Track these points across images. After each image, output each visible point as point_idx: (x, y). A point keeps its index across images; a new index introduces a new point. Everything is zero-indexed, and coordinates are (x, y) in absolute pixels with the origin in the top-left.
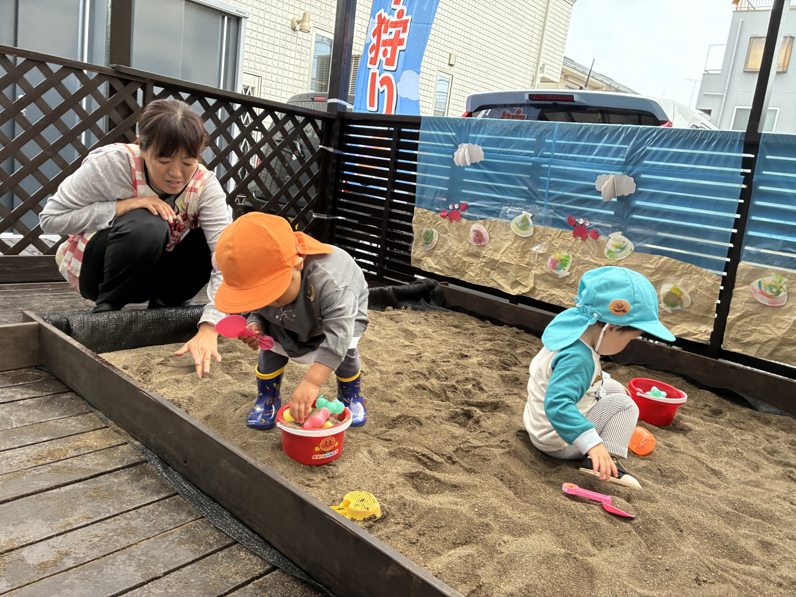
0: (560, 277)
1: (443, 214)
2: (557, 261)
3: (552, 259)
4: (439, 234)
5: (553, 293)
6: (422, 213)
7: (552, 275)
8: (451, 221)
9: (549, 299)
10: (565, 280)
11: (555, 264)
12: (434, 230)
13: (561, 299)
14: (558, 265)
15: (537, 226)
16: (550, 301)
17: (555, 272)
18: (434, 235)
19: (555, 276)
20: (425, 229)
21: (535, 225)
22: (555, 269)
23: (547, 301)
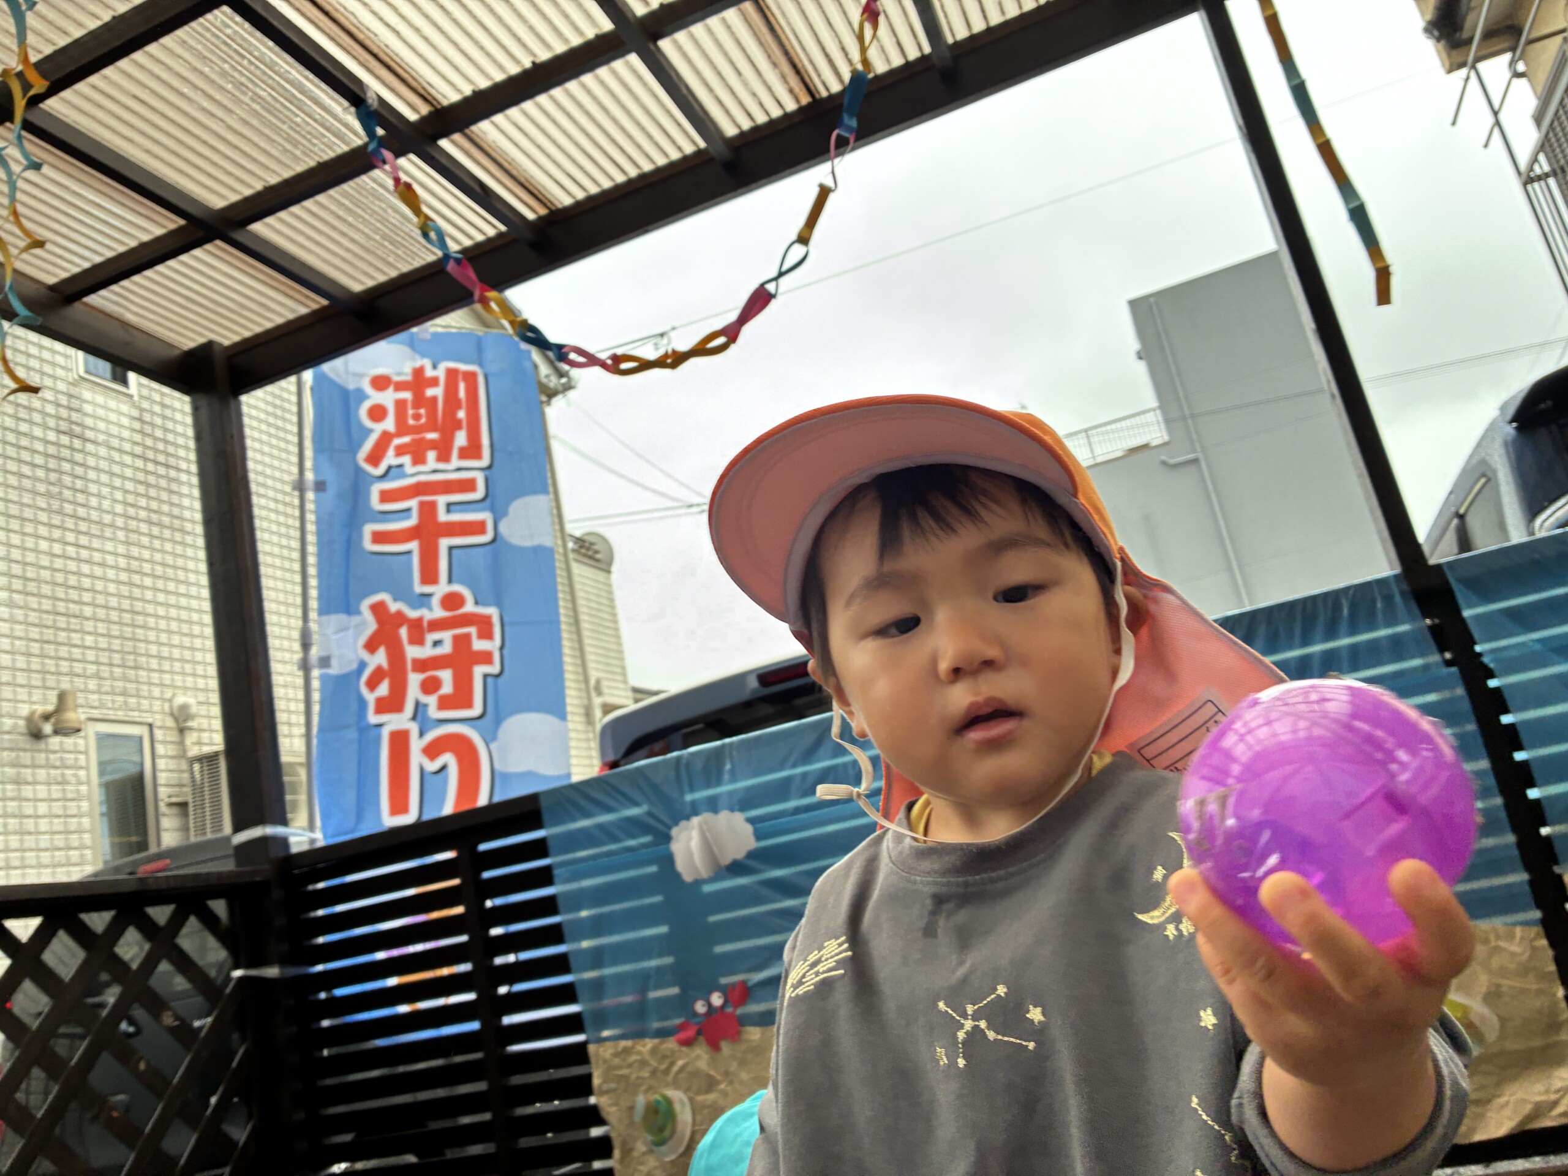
1: (683, 1035)
4: (691, 1100)
6: (616, 1055)
8: (714, 1046)
12: (672, 1093)
18: (677, 1107)
20: (641, 1100)
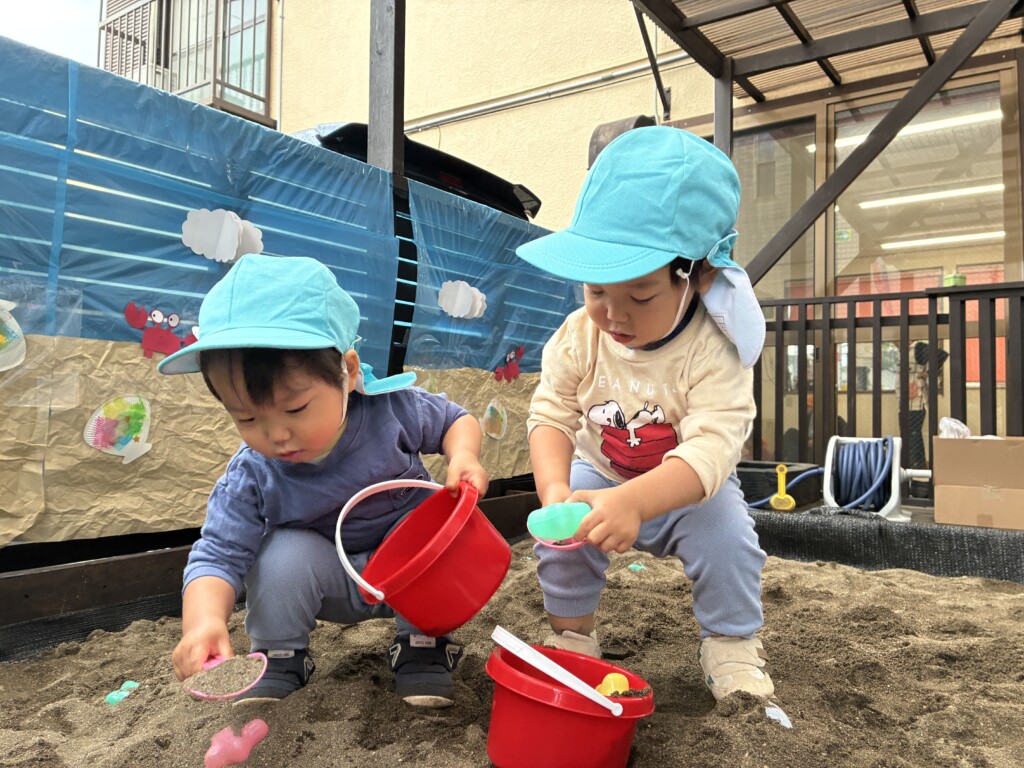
0: (125, 462)
2: (116, 423)
3: (99, 421)
5: (109, 508)
7: (103, 462)
9: (99, 528)
10: (140, 466)
11: (109, 433)
13: (135, 516)
14: (118, 432)
15: (38, 338)
16: (101, 532)
17: (113, 451)
19: (111, 464)
21: (29, 336)
22: (112, 444)
23: (93, 534)
